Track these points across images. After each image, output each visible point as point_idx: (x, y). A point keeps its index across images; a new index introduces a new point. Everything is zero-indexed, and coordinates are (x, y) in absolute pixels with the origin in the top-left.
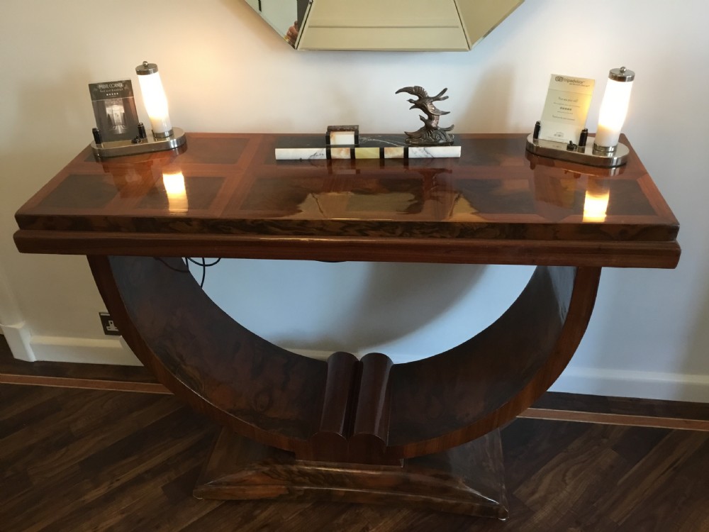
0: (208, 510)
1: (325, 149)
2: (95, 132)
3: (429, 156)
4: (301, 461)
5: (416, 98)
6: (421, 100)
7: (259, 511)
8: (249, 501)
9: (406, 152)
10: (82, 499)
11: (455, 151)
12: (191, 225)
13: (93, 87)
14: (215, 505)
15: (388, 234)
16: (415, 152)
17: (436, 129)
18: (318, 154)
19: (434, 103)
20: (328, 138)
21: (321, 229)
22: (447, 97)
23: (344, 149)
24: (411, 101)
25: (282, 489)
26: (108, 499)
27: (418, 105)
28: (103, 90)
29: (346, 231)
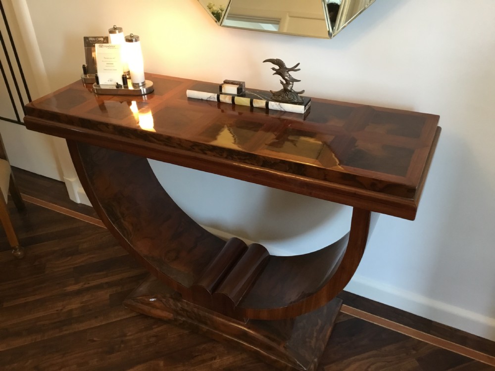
0: (128, 316)
1: (216, 95)
2: (84, 67)
3: (282, 110)
4: (185, 301)
5: (277, 67)
6: (281, 69)
7: (156, 326)
8: (152, 318)
9: (267, 104)
10: (65, 289)
11: (300, 109)
12: (108, 128)
13: (86, 39)
14: (134, 314)
15: (218, 155)
16: (273, 105)
17: (290, 91)
18: (212, 97)
19: (289, 72)
20: (221, 87)
21: (179, 145)
22: (299, 70)
23: (228, 96)
24: (273, 69)
25: (171, 316)
26: (78, 293)
27: (278, 72)
28: (91, 41)
29: (194, 149)
